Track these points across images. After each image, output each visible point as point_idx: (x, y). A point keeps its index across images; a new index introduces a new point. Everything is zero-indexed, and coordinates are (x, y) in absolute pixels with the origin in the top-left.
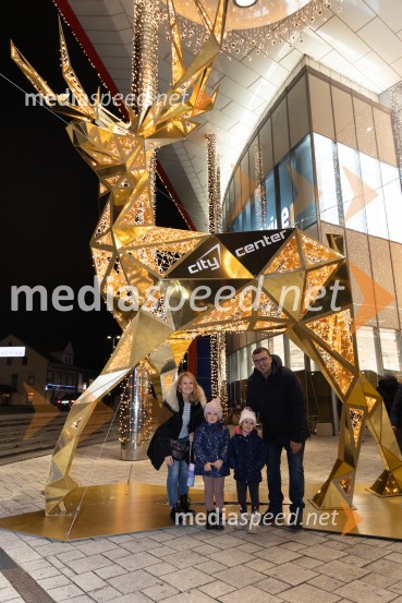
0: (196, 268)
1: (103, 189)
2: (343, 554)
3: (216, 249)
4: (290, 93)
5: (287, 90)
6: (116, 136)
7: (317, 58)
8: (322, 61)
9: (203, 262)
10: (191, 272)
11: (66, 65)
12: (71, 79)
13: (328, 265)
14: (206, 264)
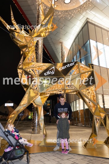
0: (47, 74)
1: (22, 52)
2: (88, 162)
3: (53, 68)
4: (83, 29)
5: (82, 28)
6: (25, 36)
7: (91, 19)
8: (92, 20)
9: (49, 72)
10: (45, 75)
11: (13, 19)
12: (14, 22)
13: (88, 72)
14: (50, 73)
